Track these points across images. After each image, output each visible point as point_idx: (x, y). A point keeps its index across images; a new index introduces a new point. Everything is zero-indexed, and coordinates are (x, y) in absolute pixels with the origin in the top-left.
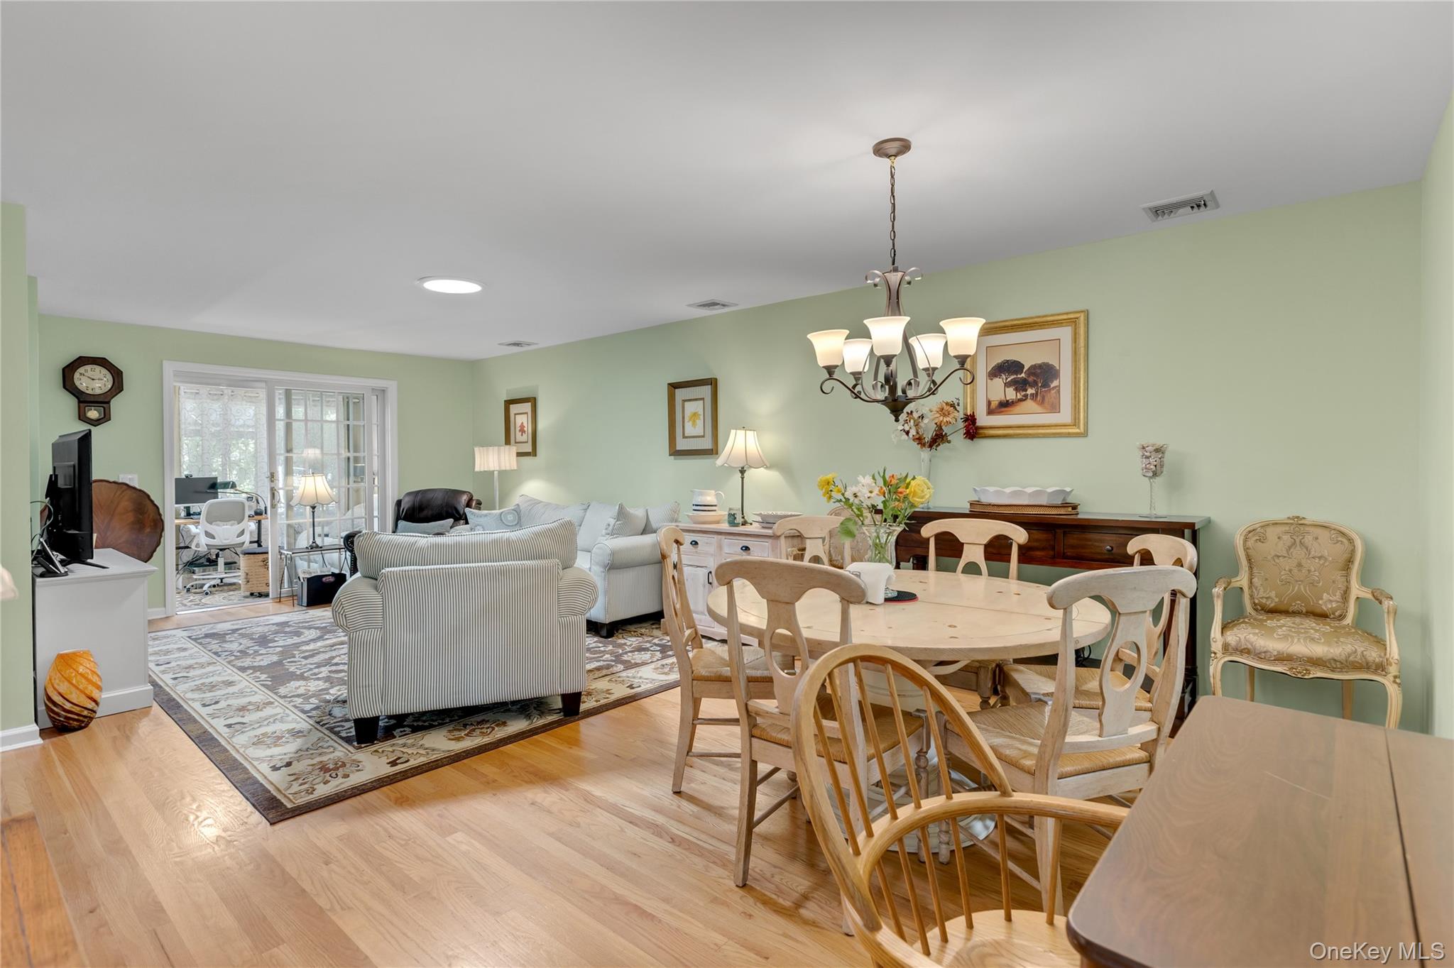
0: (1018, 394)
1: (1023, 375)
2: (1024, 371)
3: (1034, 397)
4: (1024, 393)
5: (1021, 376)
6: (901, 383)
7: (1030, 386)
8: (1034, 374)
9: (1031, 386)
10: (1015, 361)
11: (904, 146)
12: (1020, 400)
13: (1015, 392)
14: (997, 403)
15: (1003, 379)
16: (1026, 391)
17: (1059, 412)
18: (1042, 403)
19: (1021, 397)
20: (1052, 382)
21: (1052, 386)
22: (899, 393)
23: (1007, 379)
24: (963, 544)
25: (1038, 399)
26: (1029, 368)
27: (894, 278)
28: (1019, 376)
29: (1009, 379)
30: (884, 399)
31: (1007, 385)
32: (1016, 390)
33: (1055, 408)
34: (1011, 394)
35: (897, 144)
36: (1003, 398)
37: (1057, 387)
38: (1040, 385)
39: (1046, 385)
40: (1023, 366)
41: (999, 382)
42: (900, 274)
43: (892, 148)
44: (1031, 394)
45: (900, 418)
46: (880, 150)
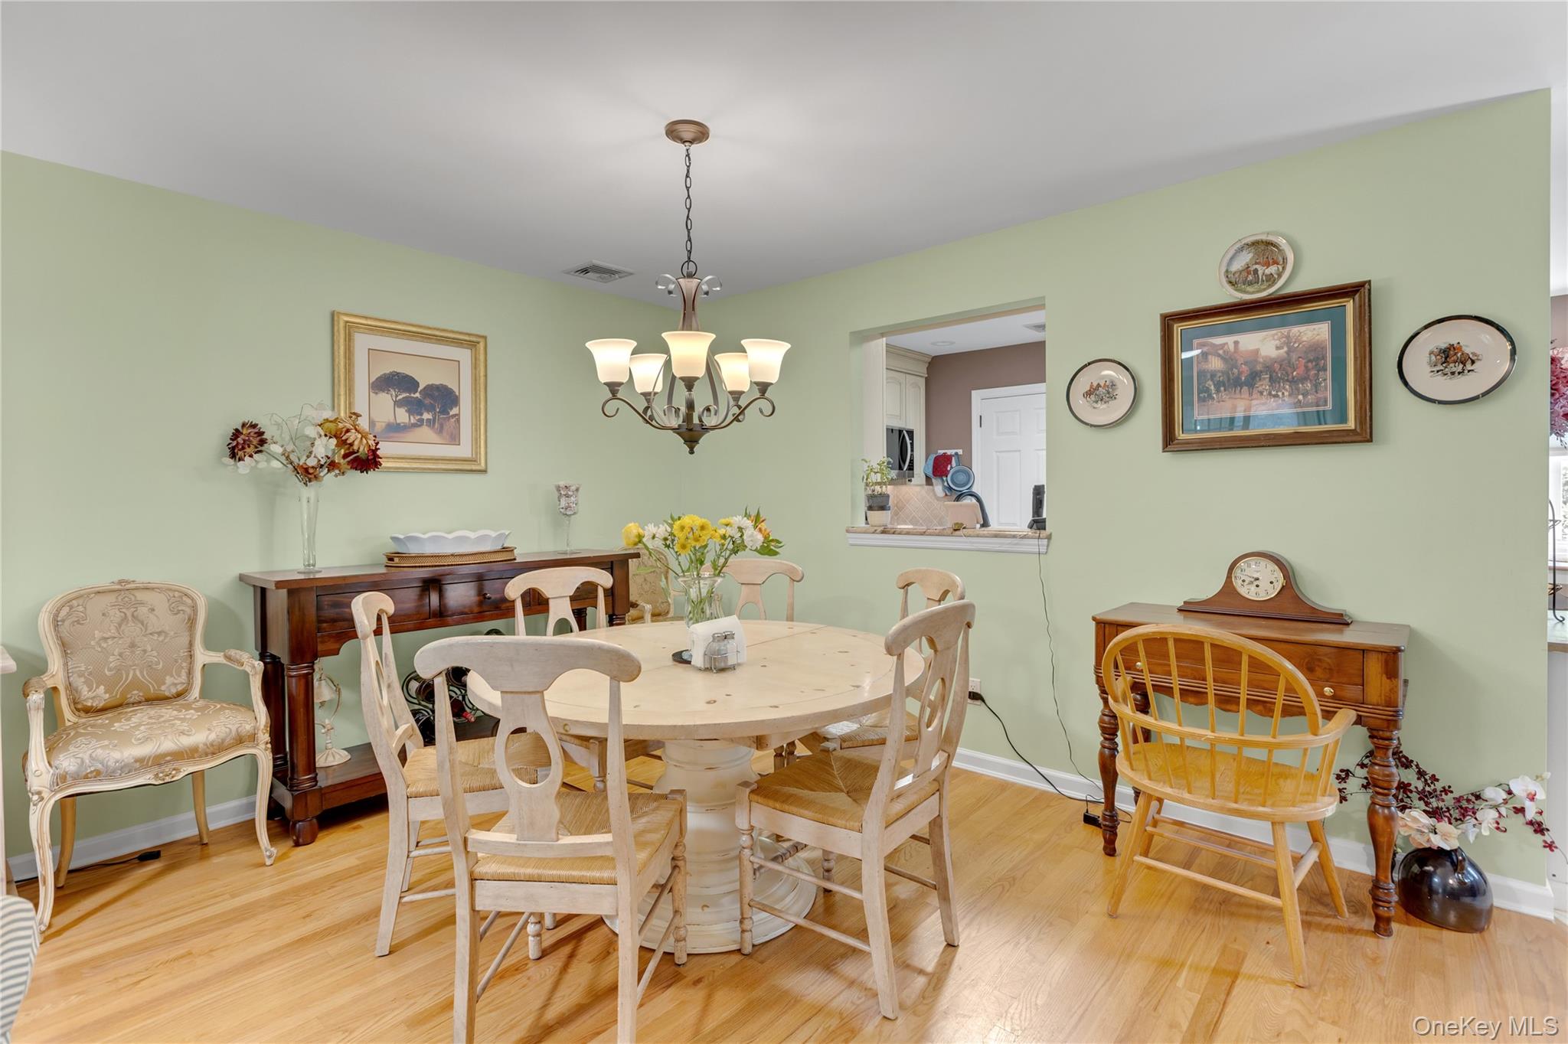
0: (412, 417)
1: (417, 395)
2: (419, 390)
3: (430, 423)
4: (419, 417)
5: (415, 396)
6: (699, 408)
7: (425, 409)
8: (431, 396)
9: (428, 411)
10: (408, 376)
11: (701, 134)
12: (414, 426)
13: (407, 415)
14: (384, 425)
15: (391, 395)
16: (422, 414)
17: (459, 445)
18: (440, 431)
19: (415, 421)
20: (451, 409)
21: (451, 413)
22: (696, 421)
23: (397, 396)
24: (548, 599)
25: (436, 426)
26: (425, 388)
27: (689, 285)
28: (412, 395)
29: (400, 397)
30: (676, 426)
31: (398, 404)
32: (410, 412)
33: (455, 439)
34: (403, 416)
35: (692, 128)
36: (392, 420)
37: (456, 415)
38: (438, 410)
39: (444, 411)
40: (417, 384)
41: (385, 400)
42: (695, 281)
43: (688, 132)
44: (427, 419)
45: (695, 449)
46: (673, 131)
